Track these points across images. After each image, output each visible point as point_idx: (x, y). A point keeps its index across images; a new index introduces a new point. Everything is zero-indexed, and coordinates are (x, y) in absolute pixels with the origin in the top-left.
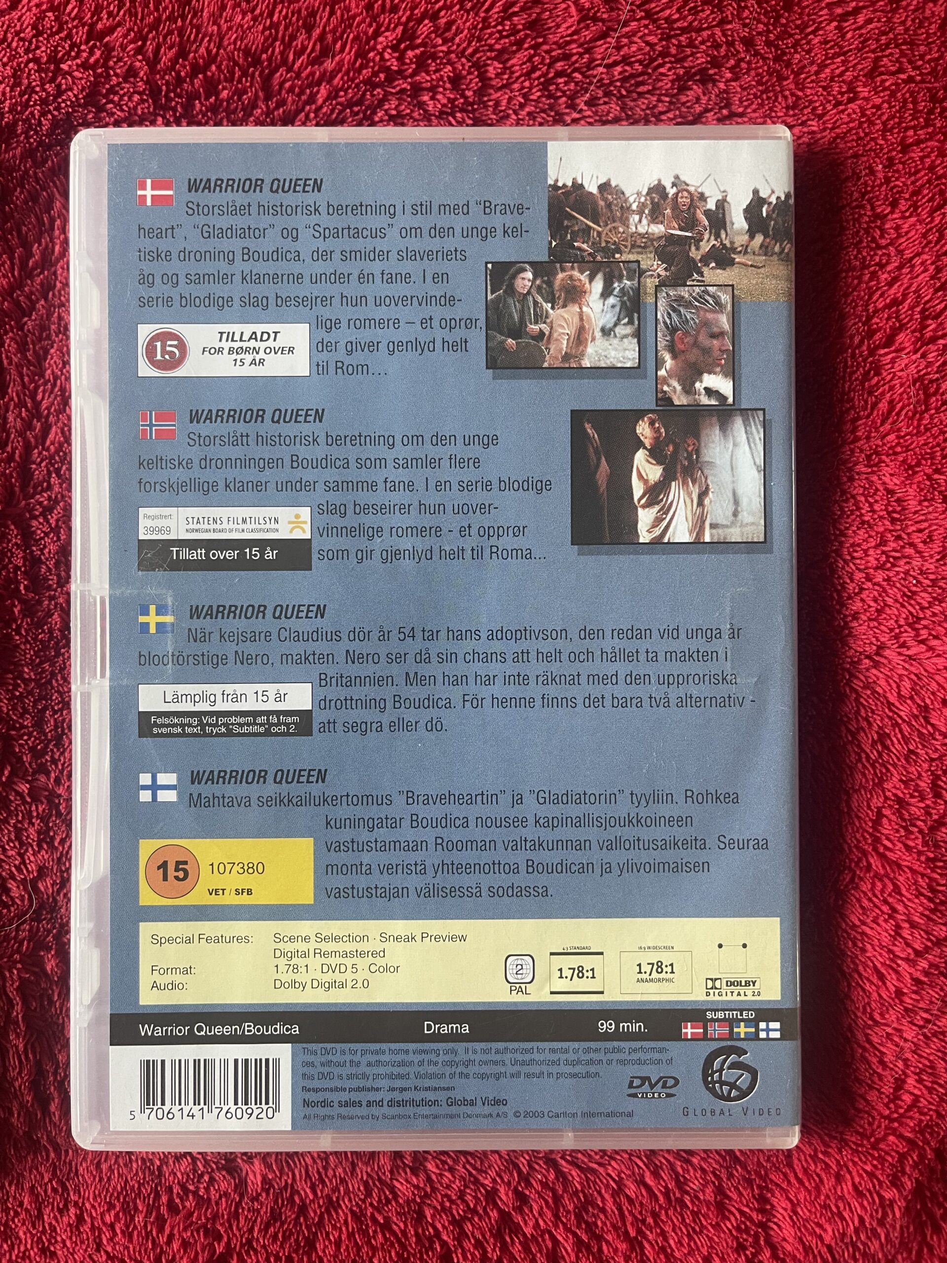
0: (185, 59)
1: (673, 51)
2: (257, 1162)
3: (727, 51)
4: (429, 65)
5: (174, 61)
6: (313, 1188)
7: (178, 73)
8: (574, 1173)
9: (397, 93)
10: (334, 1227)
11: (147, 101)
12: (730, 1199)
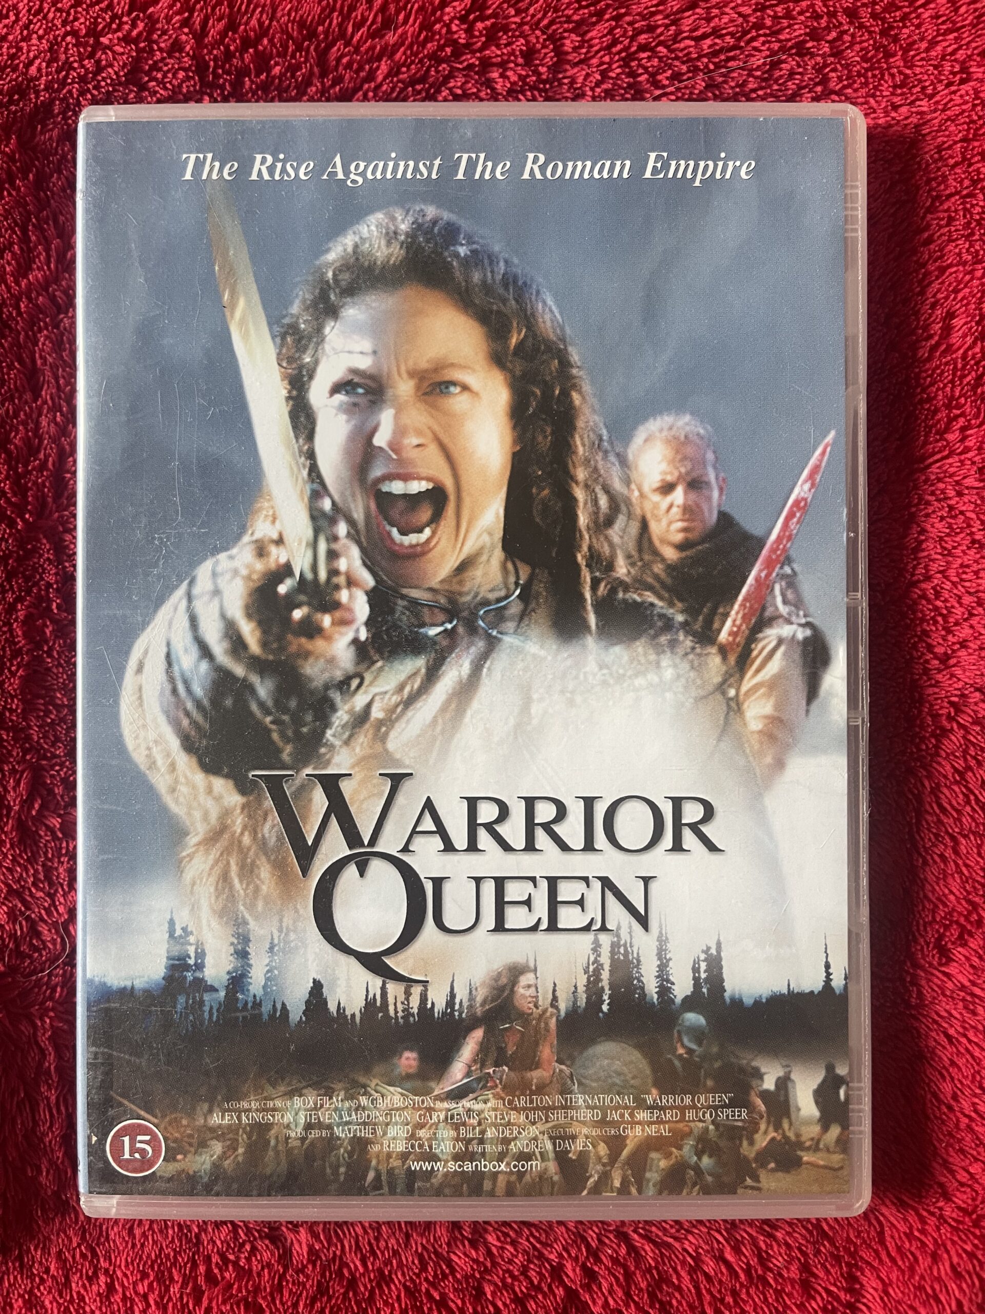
0: (235, 31)
1: (768, 22)
2: (303, 1234)
3: (828, 22)
4: (500, 38)
5: (223, 34)
6: (364, 1261)
7: (227, 47)
8: (647, 1248)
9: (464, 69)
10: (386, 1303)
11: (193, 78)
12: (816, 1276)
